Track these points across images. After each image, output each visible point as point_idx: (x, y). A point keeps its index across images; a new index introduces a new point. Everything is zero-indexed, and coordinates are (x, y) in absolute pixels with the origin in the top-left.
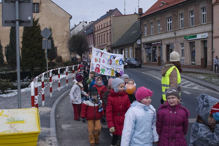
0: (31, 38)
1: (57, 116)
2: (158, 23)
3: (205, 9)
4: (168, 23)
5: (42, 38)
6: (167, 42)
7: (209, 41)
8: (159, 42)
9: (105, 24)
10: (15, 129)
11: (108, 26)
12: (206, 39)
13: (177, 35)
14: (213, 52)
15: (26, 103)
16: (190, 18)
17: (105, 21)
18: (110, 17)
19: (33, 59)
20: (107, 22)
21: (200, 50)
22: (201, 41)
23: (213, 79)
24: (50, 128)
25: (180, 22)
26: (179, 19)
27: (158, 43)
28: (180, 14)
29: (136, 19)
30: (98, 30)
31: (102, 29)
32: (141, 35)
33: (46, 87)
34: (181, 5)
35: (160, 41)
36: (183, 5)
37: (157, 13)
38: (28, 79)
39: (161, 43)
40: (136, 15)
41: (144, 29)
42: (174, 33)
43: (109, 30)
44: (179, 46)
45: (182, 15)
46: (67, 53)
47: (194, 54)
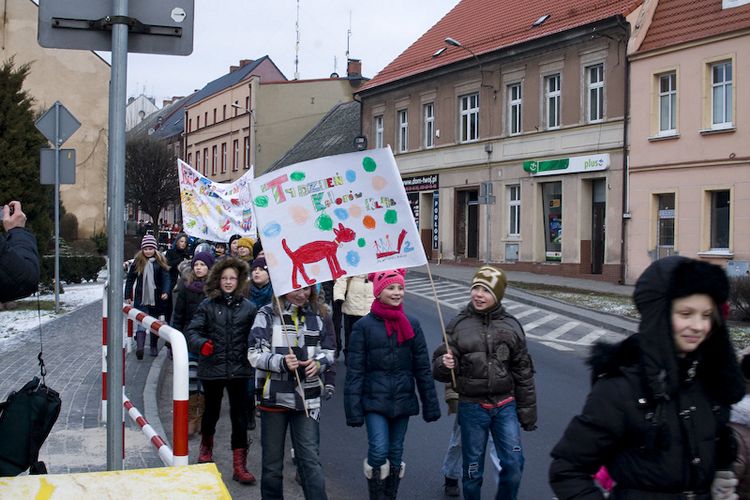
2: (427, 113)
3: (601, 69)
4: (463, 113)
6: (460, 180)
7: (613, 182)
8: (426, 177)
9: (229, 108)
11: (237, 117)
12: (601, 175)
13: (497, 156)
14: (625, 221)
16: (545, 98)
17: (226, 98)
18: (247, 86)
20: (237, 103)
21: (579, 210)
22: (583, 180)
25: (507, 111)
26: (504, 102)
27: (425, 180)
28: (508, 86)
29: (342, 96)
30: (199, 130)
31: (215, 124)
34: (513, 53)
35: (433, 176)
36: (522, 54)
37: (425, 78)
39: (437, 183)
40: (338, 82)
41: (375, 133)
42: (486, 148)
43: (241, 131)
44: (503, 193)
45: (515, 89)
46: (96, 204)
47: (555, 226)
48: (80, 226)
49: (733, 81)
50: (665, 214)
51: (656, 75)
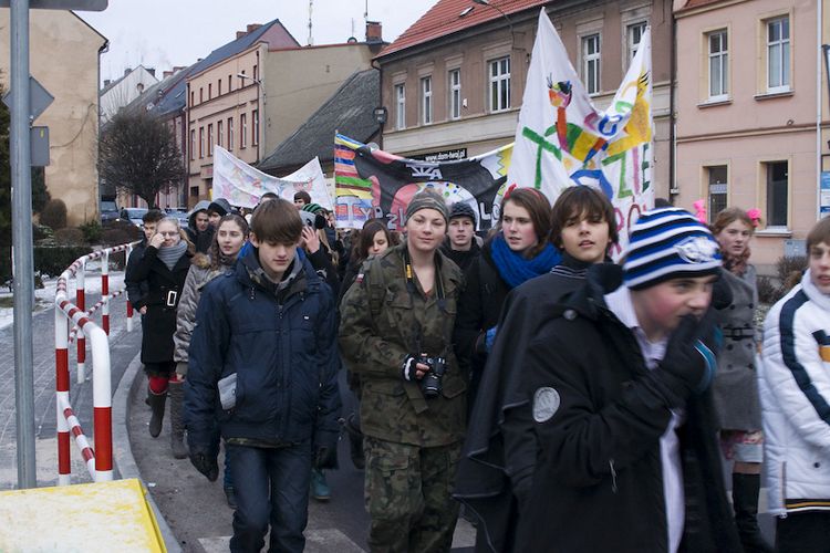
2: (453, 80)
4: (493, 79)
7: (659, 154)
8: (453, 152)
9: (234, 77)
11: (244, 88)
14: (672, 197)
16: (583, 62)
17: (232, 67)
18: (254, 53)
20: (243, 72)
27: (452, 155)
29: (360, 63)
30: (202, 104)
31: (220, 97)
32: (382, 125)
35: (461, 150)
36: (557, 12)
37: (450, 41)
40: (357, 48)
41: (396, 104)
43: (249, 104)
46: (86, 188)
48: (68, 214)
49: (790, 40)
50: (717, 189)
51: (706, 34)
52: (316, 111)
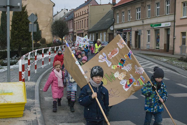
0: (19, 22)
1: (41, 90)
2: (129, 13)
3: (169, 1)
4: (137, 12)
5: (29, 22)
6: (136, 29)
7: (172, 29)
8: (129, 28)
9: (83, 12)
10: (5, 100)
11: (85, 14)
12: (169, 28)
13: (145, 23)
14: (174, 39)
15: (14, 78)
16: (156, 9)
17: (83, 9)
18: (88, 6)
19: (21, 40)
20: (85, 10)
21: (164, 36)
22: (165, 29)
23: (173, 62)
24: (34, 99)
25: (147, 12)
26: (147, 10)
27: (128, 29)
28: (147, 6)
29: (110, 8)
30: (77, 17)
31: (80, 16)
32: (114, 22)
33: (32, 65)
35: (130, 28)
37: (128, 4)
38: (16, 57)
39: (131, 30)
40: (110, 5)
41: (117, 17)
42: (142, 21)
43: (86, 17)
44: (146, 32)
45: (149, 6)
46: (50, 36)
47: (158, 40)
48: (46, 41)
50: (184, 37)
51: (182, 2)
52: (101, 19)
